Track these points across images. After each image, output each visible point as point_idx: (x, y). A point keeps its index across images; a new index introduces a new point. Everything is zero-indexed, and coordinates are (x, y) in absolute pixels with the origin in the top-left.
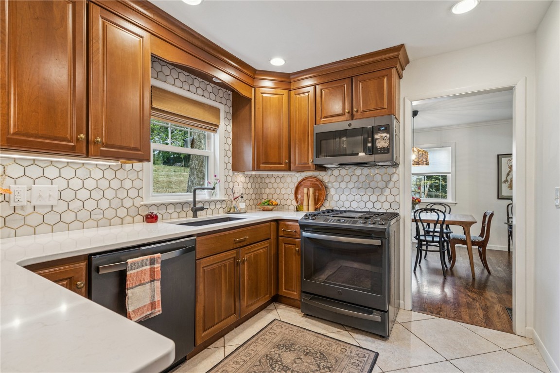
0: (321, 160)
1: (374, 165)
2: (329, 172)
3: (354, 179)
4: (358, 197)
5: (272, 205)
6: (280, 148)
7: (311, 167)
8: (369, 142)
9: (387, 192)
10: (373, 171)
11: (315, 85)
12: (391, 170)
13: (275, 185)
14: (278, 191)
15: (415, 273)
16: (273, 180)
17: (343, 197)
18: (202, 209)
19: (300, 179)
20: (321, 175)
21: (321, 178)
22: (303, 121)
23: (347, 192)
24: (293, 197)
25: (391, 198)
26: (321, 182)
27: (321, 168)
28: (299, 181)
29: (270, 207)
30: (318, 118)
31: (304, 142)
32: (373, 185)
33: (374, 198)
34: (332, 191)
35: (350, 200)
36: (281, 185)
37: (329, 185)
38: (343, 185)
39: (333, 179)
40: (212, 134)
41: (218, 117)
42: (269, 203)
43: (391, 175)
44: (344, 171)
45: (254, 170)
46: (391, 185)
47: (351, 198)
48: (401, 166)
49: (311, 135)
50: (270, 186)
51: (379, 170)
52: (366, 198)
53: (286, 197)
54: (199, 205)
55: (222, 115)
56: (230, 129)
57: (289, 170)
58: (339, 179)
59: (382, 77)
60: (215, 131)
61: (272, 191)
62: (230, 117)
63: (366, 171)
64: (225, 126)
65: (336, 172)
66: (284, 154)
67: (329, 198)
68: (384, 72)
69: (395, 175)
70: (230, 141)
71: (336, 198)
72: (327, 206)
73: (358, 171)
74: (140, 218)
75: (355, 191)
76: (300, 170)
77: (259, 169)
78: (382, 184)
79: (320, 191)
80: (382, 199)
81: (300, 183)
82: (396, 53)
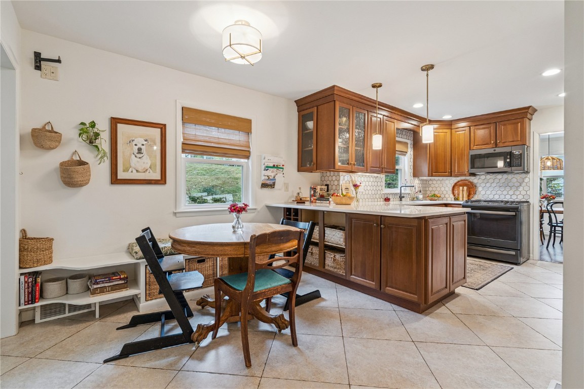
0: (473, 171)
1: (512, 173)
2: (478, 177)
3: (497, 181)
4: (499, 192)
5: (437, 197)
6: (445, 163)
7: (467, 175)
8: (508, 159)
9: (521, 189)
10: (510, 176)
11: (470, 127)
12: (523, 175)
13: (437, 185)
14: (438, 189)
15: (547, 249)
16: (435, 182)
17: (488, 192)
18: (404, 197)
19: (456, 181)
20: (472, 179)
21: (471, 180)
22: (461, 147)
23: (491, 189)
24: (450, 192)
25: (523, 193)
26: (472, 183)
27: (473, 175)
28: (455, 182)
29: (436, 198)
30: (472, 146)
31: (462, 159)
32: (510, 184)
33: (511, 192)
34: (480, 189)
35: (494, 194)
36: (441, 185)
37: (478, 185)
38: (488, 185)
39: (480, 181)
40: (402, 157)
41: (407, 147)
42: (435, 195)
43: (523, 179)
44: (488, 176)
45: (429, 176)
46: (524, 184)
47: (494, 192)
48: (531, 173)
49: (467, 156)
50: (433, 186)
51: (515, 175)
52: (505, 192)
53: (445, 192)
54: (402, 195)
55: (409, 146)
56: (412, 153)
57: (451, 176)
58: (485, 181)
59: (518, 123)
60: (405, 155)
61: (434, 189)
62: (412, 147)
63: (505, 176)
64: (410, 152)
65: (483, 177)
66: (448, 166)
67: (477, 193)
68: (518, 120)
69: (527, 178)
70: (412, 160)
71: (483, 192)
72: (476, 198)
73: (499, 176)
74: (382, 199)
75: (497, 188)
76: (456, 176)
77: (432, 176)
78: (517, 184)
79: (472, 189)
80: (518, 193)
81: (456, 184)
82: (527, 111)
